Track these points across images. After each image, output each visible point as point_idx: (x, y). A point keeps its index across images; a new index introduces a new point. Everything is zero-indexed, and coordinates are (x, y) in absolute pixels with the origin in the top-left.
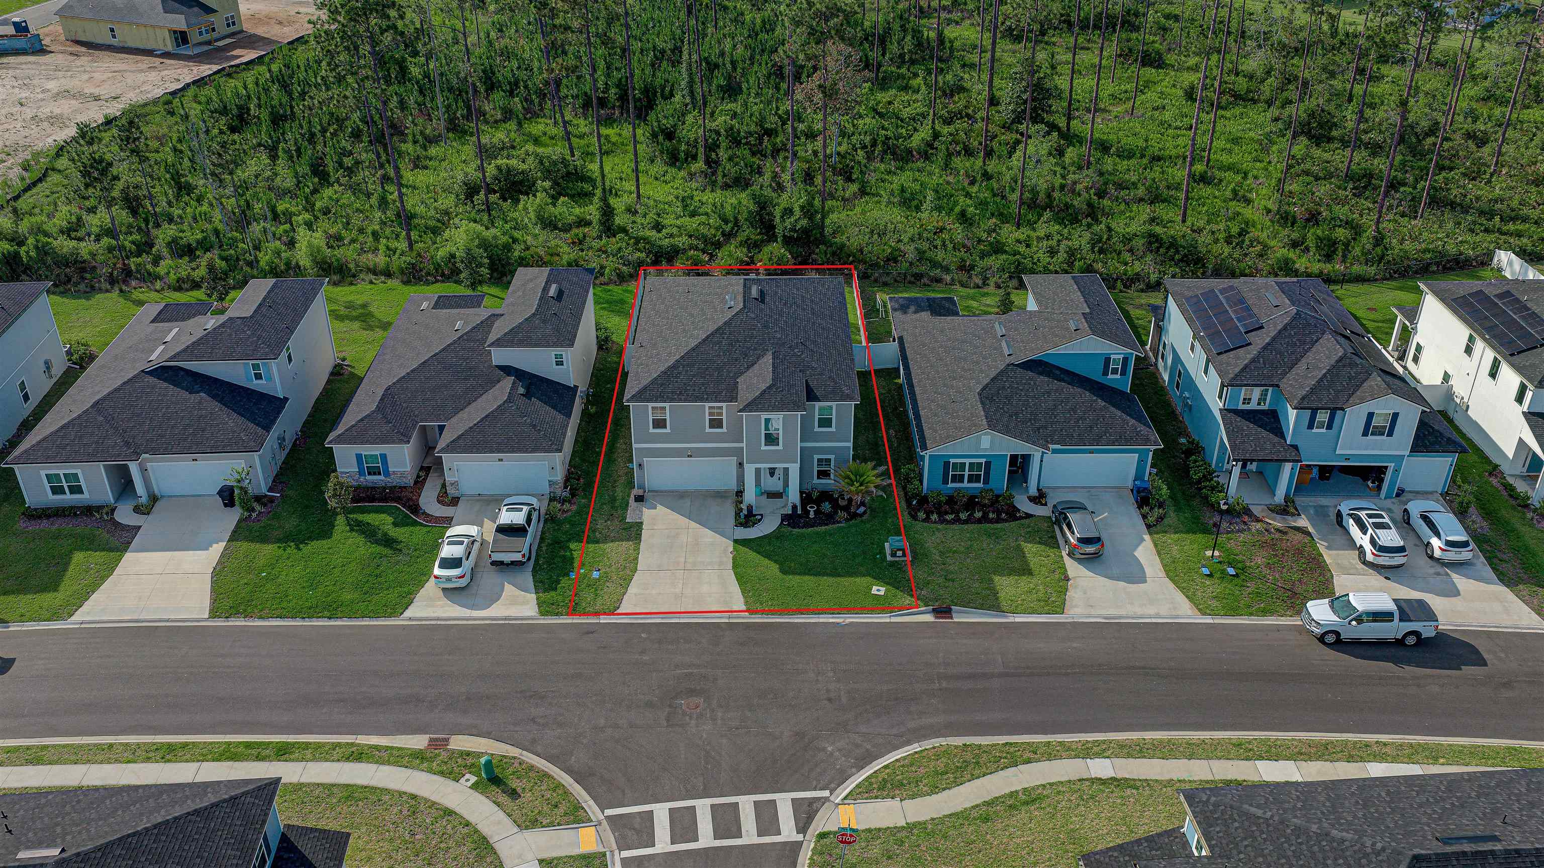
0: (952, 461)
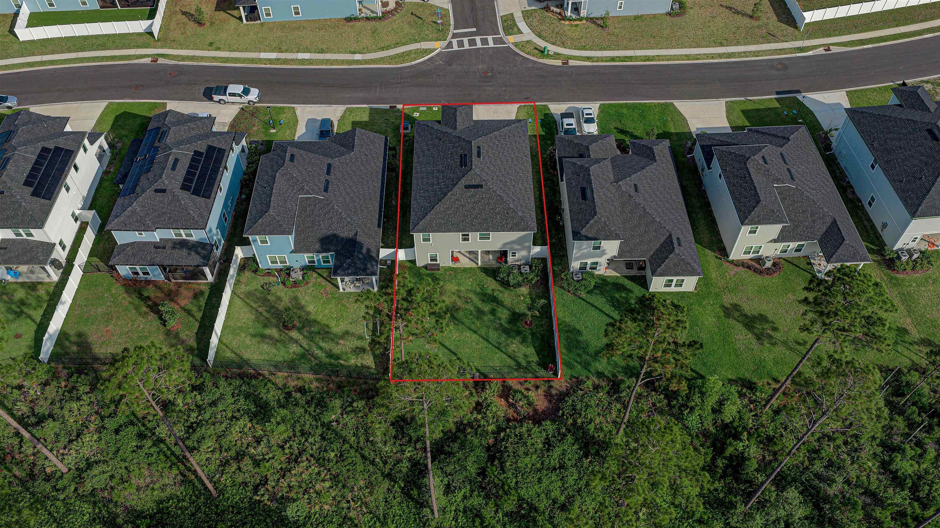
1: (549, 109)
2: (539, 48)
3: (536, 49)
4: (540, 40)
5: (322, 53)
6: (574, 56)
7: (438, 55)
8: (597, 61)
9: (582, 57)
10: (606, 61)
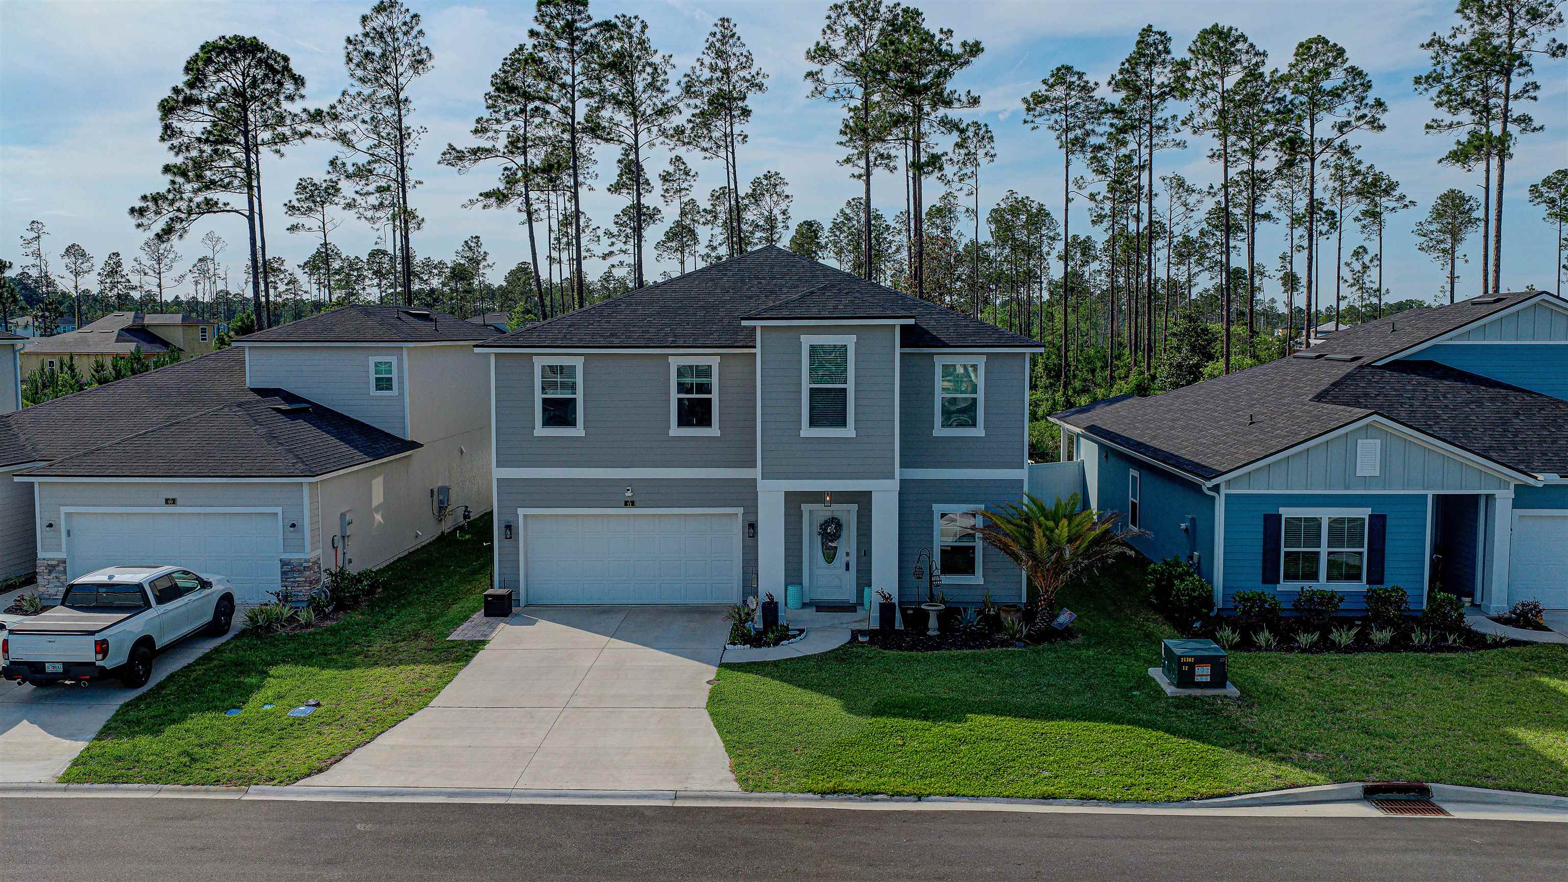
0: (1286, 512)
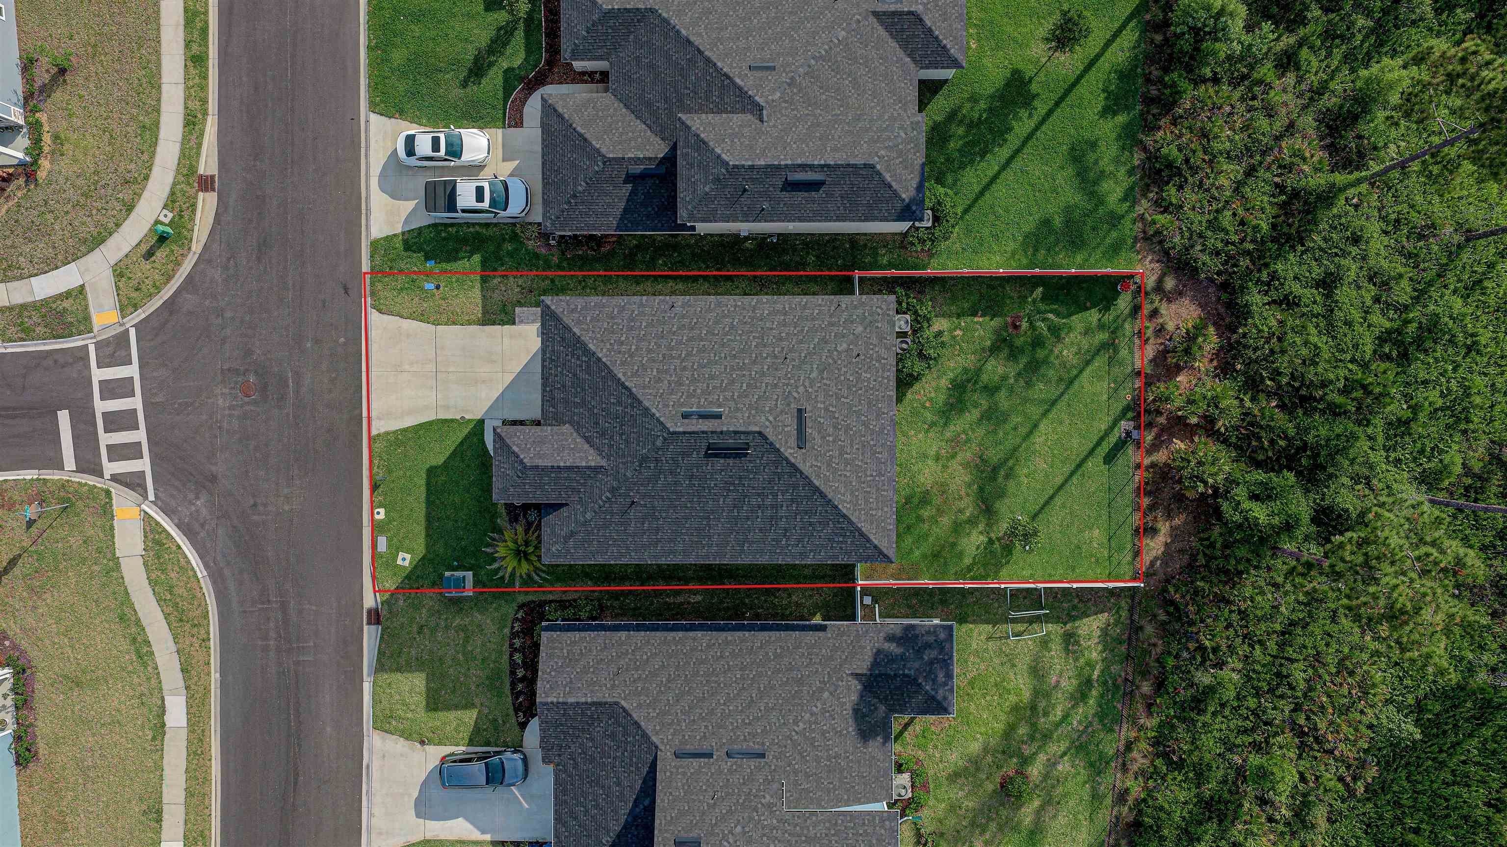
1: (388, 239)
2: (145, 248)
3: (149, 254)
4: (111, 242)
5: (159, 812)
6: (183, 155)
7: (167, 511)
8: (204, 101)
9: (185, 140)
10: (205, 77)
